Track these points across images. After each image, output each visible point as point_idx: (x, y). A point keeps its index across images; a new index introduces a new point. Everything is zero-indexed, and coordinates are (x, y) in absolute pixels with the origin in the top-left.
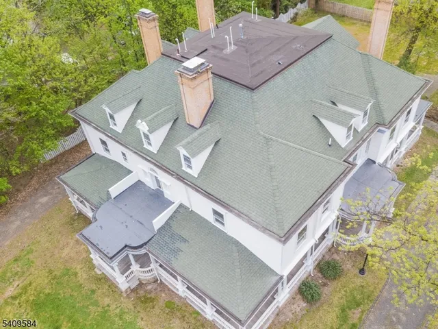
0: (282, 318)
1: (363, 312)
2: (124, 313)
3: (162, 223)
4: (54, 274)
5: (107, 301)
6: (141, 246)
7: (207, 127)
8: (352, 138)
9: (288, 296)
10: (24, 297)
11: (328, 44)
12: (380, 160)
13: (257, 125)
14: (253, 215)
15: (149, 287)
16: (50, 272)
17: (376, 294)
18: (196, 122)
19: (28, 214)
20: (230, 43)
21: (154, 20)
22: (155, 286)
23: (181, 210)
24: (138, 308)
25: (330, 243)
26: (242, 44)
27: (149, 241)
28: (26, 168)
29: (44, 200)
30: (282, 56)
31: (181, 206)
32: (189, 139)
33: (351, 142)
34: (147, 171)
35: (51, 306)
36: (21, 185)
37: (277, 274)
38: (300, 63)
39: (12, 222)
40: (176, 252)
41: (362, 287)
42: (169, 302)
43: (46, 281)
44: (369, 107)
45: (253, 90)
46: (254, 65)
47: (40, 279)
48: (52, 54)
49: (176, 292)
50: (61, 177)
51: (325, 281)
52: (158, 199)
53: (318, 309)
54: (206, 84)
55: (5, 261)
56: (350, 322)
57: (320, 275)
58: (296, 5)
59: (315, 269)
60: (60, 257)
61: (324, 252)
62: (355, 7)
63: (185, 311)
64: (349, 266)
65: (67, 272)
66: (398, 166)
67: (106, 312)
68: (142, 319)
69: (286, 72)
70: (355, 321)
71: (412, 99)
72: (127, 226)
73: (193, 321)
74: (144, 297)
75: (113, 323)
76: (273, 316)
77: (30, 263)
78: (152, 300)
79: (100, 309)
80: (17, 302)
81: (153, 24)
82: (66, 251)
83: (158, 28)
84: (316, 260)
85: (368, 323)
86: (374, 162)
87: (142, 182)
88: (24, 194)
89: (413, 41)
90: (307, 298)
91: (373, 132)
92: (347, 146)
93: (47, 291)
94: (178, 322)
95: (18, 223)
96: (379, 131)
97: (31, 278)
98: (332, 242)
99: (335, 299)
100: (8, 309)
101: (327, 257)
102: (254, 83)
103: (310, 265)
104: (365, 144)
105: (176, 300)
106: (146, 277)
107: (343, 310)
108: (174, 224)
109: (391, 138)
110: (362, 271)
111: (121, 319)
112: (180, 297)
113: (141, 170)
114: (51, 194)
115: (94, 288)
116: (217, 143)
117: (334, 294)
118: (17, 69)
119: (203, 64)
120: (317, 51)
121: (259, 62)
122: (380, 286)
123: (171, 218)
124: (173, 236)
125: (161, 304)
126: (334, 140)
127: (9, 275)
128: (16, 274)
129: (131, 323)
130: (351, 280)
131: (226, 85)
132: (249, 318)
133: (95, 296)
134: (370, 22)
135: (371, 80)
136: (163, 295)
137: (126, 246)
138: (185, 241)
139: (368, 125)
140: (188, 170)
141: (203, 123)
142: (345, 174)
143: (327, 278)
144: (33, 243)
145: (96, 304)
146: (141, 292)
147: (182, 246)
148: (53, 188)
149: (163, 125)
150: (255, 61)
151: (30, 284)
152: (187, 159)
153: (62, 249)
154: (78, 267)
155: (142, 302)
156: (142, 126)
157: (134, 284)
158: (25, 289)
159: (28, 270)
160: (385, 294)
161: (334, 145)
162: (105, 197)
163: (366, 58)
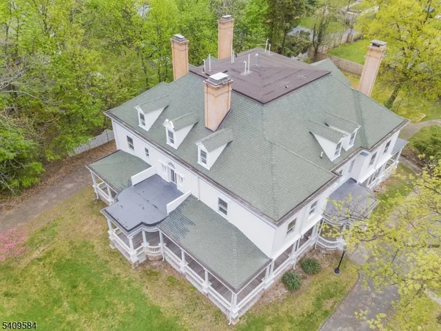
0: (266, 299)
1: (335, 302)
2: (132, 281)
3: (174, 208)
4: (74, 244)
5: (118, 270)
6: (154, 225)
7: (223, 130)
8: (339, 155)
9: (273, 282)
10: (48, 260)
11: (326, 78)
12: (361, 180)
13: (264, 132)
14: (254, 202)
15: (155, 264)
16: (71, 243)
17: (347, 290)
18: (213, 126)
19: (54, 196)
20: (247, 69)
21: (185, 44)
22: (160, 263)
23: (191, 200)
24: (144, 279)
25: (312, 244)
26: (257, 70)
27: (162, 221)
28: (58, 157)
29: (69, 186)
30: (289, 82)
31: (191, 196)
32: (208, 138)
33: (339, 158)
34: (166, 165)
35: (71, 269)
36: (51, 172)
37: (267, 257)
38: (302, 89)
39: (41, 200)
40: (184, 232)
41: (337, 283)
42: (172, 277)
43: (68, 249)
44: (356, 131)
45: (264, 104)
46: (265, 86)
47: (62, 247)
48: (95, 64)
49: (177, 269)
50: (91, 165)
51: (305, 275)
52: (171, 190)
53: (297, 296)
54: (226, 95)
55: (34, 230)
56: (324, 309)
57: (301, 270)
58: (298, 54)
59: (297, 264)
60: (81, 232)
61: (306, 251)
62: (349, 61)
63: (184, 285)
64: (326, 266)
65: (85, 244)
66: (375, 191)
67: (117, 279)
68: (147, 288)
69: (291, 95)
70: (328, 308)
71: (392, 132)
72: (143, 208)
73: (190, 294)
74: (150, 270)
75: (122, 288)
76: (259, 296)
77: (54, 234)
78: (156, 274)
79: (112, 276)
80: (41, 263)
81: (184, 47)
82: (85, 228)
83: (187, 51)
84: (299, 256)
85: (338, 312)
86: (356, 181)
87: (158, 176)
88: (52, 179)
89: (396, 91)
90: (288, 285)
91: (357, 153)
92: (334, 161)
93: (68, 257)
94: (177, 293)
95: (46, 202)
96: (362, 154)
97: (54, 245)
98: (313, 243)
99: (313, 290)
100: (34, 267)
101: (308, 256)
102: (265, 99)
103: (293, 260)
104: (350, 162)
105: (177, 277)
106: (153, 254)
107: (318, 299)
108: (184, 210)
109: (371, 163)
110: (337, 270)
111: (129, 285)
112: (181, 274)
113: (159, 164)
114: (75, 182)
115: (108, 259)
116: (229, 144)
117: (312, 287)
118: (66, 72)
119: (226, 78)
120: (317, 82)
121: (270, 84)
122: (352, 284)
123: (182, 205)
124: (182, 219)
125: (164, 278)
126: (324, 154)
127: (36, 241)
128: (43, 241)
129: (137, 289)
130: (328, 276)
131: (242, 99)
132: (242, 287)
133: (108, 265)
134: (360, 75)
135: (359, 112)
136: (166, 271)
137: (142, 223)
138: (192, 223)
139: (353, 147)
140: (203, 164)
141: (219, 127)
142: (331, 181)
143: (306, 273)
144: (58, 219)
145: (109, 271)
146: (148, 267)
147: (189, 227)
148: (78, 178)
149: (185, 126)
150: (266, 84)
151: (54, 250)
152: (204, 154)
153: (82, 226)
154: (95, 242)
155: (148, 274)
156: (169, 125)
157: (143, 260)
158: (49, 254)
159: (53, 238)
160: (355, 290)
161: (324, 158)
162: (126, 184)
163: (357, 94)
